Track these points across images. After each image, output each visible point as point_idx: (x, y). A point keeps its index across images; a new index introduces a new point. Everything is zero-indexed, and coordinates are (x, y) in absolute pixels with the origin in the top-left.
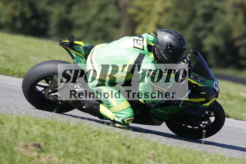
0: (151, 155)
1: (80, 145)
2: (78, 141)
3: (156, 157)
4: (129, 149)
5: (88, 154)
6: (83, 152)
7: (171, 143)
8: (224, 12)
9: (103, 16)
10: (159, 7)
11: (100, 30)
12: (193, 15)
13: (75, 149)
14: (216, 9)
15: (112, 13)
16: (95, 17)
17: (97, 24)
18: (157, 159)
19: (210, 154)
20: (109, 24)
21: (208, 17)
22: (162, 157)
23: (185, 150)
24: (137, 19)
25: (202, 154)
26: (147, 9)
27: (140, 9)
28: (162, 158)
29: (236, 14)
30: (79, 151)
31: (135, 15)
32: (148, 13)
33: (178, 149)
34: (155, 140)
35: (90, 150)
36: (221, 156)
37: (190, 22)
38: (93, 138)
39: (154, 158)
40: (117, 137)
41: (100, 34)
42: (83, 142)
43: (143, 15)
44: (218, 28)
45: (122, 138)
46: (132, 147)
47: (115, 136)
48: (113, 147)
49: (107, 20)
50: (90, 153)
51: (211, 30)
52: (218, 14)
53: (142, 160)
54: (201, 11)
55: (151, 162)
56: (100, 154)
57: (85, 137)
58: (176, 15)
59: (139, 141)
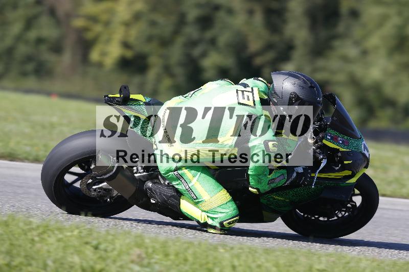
0: (134, 257)
1: (15, 252)
2: (12, 244)
3: (143, 259)
4: (97, 251)
5: (30, 265)
6: (21, 263)
7: (165, 234)
8: (230, 11)
9: (33, 35)
10: (123, 11)
11: (29, 59)
12: (182, 21)
13: (8, 259)
14: (217, 8)
15: (46, 29)
16: (19, 38)
17: (23, 50)
18: (146, 262)
19: (231, 245)
20: (43, 47)
21: (206, 22)
22: (153, 258)
23: (191, 243)
24: (90, 35)
25: (219, 247)
26: (104, 17)
27: (94, 19)
28: (153, 261)
29: (251, 12)
30: (16, 262)
31: (86, 29)
32: (107, 24)
33: (178, 244)
34: (139, 232)
35: (33, 258)
36: (250, 248)
37: (176, 32)
38: (37, 239)
39: (139, 261)
40: (76, 232)
41: (30, 67)
42: (20, 246)
43: (98, 28)
44: (224, 39)
45: (85, 233)
46: (102, 247)
47: (72, 231)
48: (71, 250)
49: (40, 41)
50: (33, 262)
51: (213, 42)
52: (221, 15)
53: (121, 267)
54: (193, 14)
55: (137, 268)
56: (50, 263)
57: (23, 237)
58: (153, 24)
59: (113, 235)
